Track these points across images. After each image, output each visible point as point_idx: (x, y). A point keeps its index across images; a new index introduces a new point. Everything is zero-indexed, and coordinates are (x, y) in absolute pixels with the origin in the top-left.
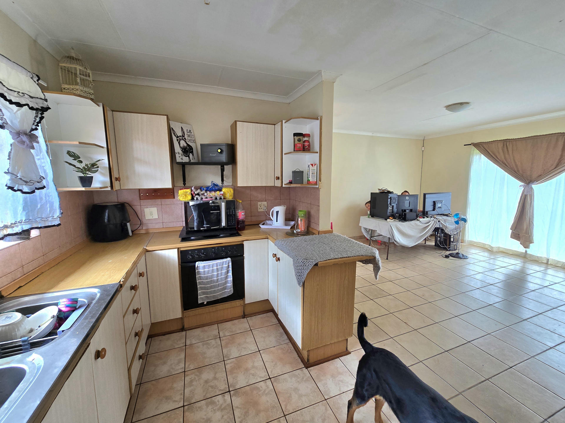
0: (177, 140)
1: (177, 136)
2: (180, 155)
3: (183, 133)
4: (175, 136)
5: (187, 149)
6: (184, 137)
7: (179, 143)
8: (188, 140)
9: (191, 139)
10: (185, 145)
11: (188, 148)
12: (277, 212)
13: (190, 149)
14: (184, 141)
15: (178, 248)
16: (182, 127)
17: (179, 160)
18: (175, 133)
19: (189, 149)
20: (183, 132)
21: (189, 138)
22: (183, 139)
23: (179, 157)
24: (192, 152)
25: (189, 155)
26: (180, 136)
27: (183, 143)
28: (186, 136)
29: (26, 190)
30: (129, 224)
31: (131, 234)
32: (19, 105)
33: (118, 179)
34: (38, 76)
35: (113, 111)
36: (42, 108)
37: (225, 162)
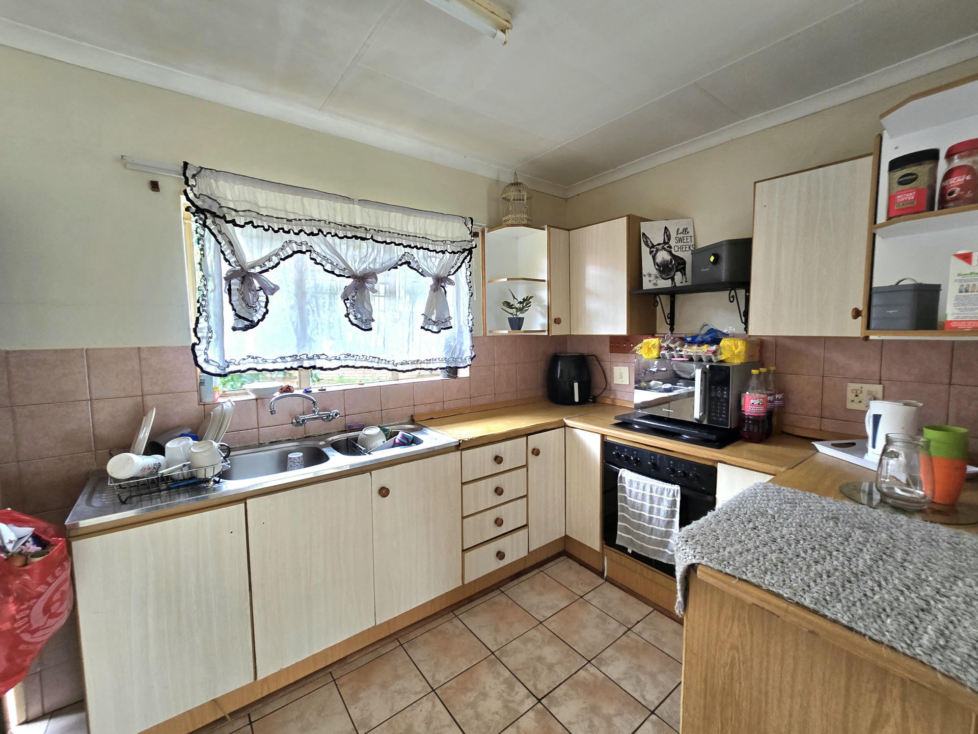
0: (651, 253)
1: (650, 245)
2: (652, 278)
3: (666, 238)
4: (647, 245)
5: (670, 266)
6: (668, 243)
7: (654, 258)
8: (676, 249)
9: (685, 244)
10: (668, 257)
11: (673, 262)
12: (877, 418)
13: (679, 264)
14: (667, 251)
15: (603, 436)
16: (666, 228)
17: (647, 285)
18: (647, 242)
19: (675, 264)
20: (667, 236)
21: (680, 244)
22: (664, 249)
23: (650, 281)
24: (683, 270)
25: (675, 275)
26: (659, 244)
27: (663, 256)
28: (672, 243)
29: (435, 329)
30: (576, 385)
31: (577, 400)
32: (443, 252)
33: (557, 321)
34: (472, 219)
35: (569, 230)
36: (464, 250)
37: (723, 281)
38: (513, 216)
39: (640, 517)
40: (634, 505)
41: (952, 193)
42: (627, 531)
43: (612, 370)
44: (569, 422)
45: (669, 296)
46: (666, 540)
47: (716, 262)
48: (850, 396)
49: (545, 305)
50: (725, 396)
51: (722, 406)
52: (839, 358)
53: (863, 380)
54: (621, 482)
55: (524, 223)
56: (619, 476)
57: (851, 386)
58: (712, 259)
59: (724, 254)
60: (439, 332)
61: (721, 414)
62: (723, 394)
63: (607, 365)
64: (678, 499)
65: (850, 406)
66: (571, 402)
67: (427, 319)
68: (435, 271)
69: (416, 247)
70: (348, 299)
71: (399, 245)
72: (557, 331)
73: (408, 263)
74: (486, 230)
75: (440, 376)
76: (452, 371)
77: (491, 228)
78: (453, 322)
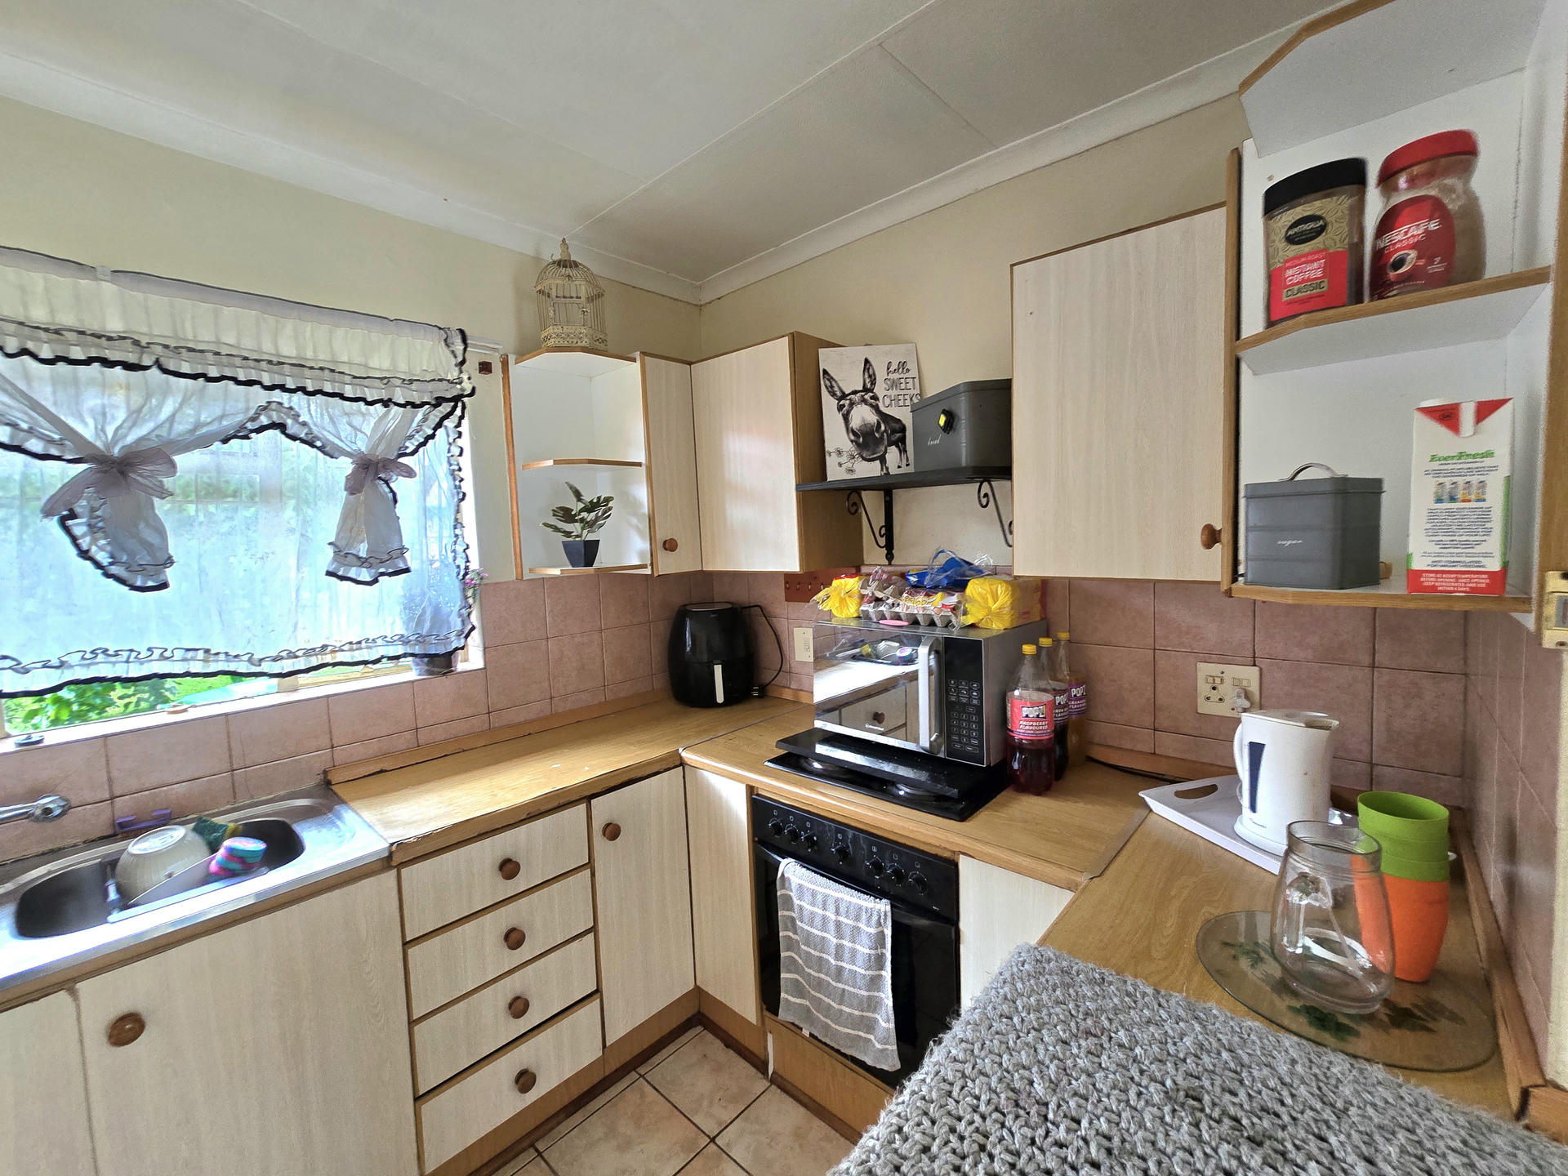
0: (840, 408)
1: (838, 394)
2: (844, 459)
3: (868, 380)
4: (833, 394)
5: (877, 435)
6: (871, 391)
7: (846, 418)
8: (887, 401)
9: (902, 392)
10: (872, 418)
11: (883, 428)
12: (1256, 750)
13: (894, 431)
14: (871, 405)
15: (751, 790)
16: (867, 361)
17: (836, 472)
18: (832, 387)
19: (885, 431)
20: (870, 376)
21: (894, 393)
22: (864, 401)
23: (840, 465)
24: (901, 443)
25: (886, 452)
26: (855, 392)
27: (863, 415)
28: (879, 390)
29: (365, 575)
30: (718, 670)
31: (720, 698)
32: (386, 403)
33: (670, 545)
34: (462, 332)
35: (690, 364)
36: (439, 401)
37: (964, 465)
38: (558, 330)
39: (820, 964)
40: (808, 939)
41: (1400, 263)
42: (799, 991)
43: (790, 634)
44: (686, 755)
45: (882, 492)
46: (870, 1014)
47: (949, 426)
48: (1204, 688)
49: (644, 514)
50: (975, 702)
51: (969, 721)
52: (1179, 614)
53: (1224, 659)
54: (783, 887)
55: (584, 344)
56: (779, 875)
57: (1205, 669)
58: (942, 420)
59: (963, 409)
60: (375, 581)
61: (969, 737)
62: (970, 698)
63: (781, 625)
64: (888, 932)
65: (1204, 708)
66: (709, 702)
67: (342, 553)
68: (362, 445)
69: (303, 390)
70: (73, 515)
71: (250, 383)
72: (670, 565)
73: (282, 427)
74: (512, 359)
75: (411, 672)
76: (441, 662)
77: (524, 353)
78: (411, 560)
